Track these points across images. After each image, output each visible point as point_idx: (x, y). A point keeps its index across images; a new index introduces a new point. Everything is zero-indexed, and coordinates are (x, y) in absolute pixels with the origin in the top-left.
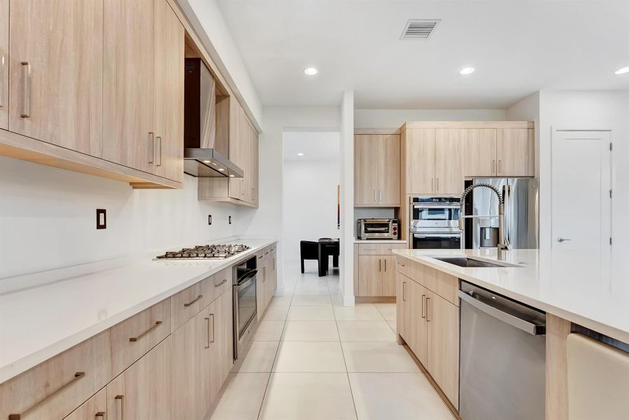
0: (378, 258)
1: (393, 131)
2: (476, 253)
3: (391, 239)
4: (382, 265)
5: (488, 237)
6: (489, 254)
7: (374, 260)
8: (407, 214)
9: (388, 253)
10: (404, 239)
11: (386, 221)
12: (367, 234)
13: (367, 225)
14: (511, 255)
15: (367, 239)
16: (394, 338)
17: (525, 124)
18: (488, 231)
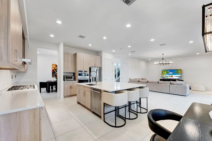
0: (70, 85)
1: (73, 54)
2: (92, 83)
3: (73, 81)
4: (71, 87)
5: (94, 79)
6: (94, 83)
7: (69, 86)
8: (77, 74)
9: (72, 84)
10: (76, 80)
11: (71, 76)
12: (66, 80)
13: (66, 77)
14: (98, 83)
15: (67, 81)
16: (76, 103)
17: (100, 57)
18: (94, 78)
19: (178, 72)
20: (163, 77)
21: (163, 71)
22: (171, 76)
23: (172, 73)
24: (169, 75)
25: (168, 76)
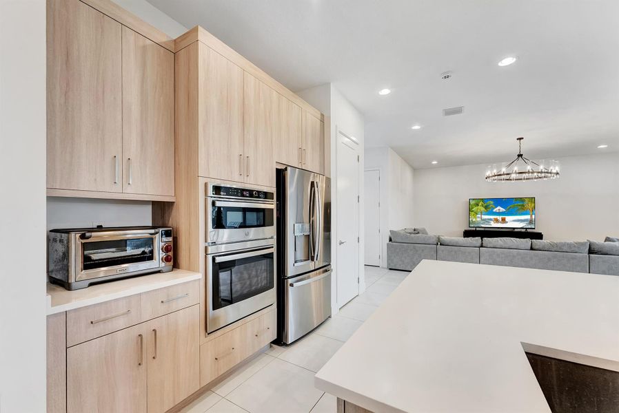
0: (135, 331)
3: (158, 272)
4: (146, 348)
8: (199, 218)
10: (191, 269)
11: (146, 233)
15: (93, 285)
17: (319, 114)
19: (523, 206)
20: (473, 222)
21: (472, 202)
22: (499, 218)
23: (502, 210)
24: (492, 217)
25: (491, 219)
